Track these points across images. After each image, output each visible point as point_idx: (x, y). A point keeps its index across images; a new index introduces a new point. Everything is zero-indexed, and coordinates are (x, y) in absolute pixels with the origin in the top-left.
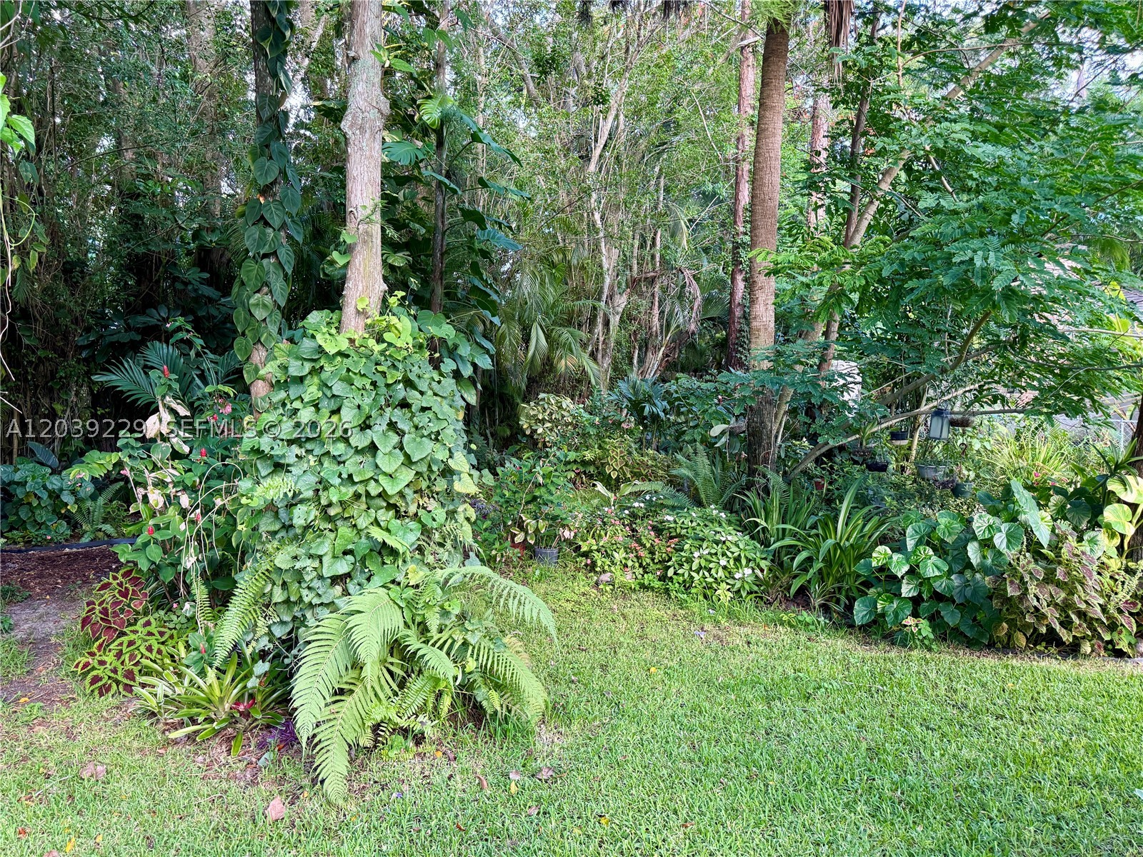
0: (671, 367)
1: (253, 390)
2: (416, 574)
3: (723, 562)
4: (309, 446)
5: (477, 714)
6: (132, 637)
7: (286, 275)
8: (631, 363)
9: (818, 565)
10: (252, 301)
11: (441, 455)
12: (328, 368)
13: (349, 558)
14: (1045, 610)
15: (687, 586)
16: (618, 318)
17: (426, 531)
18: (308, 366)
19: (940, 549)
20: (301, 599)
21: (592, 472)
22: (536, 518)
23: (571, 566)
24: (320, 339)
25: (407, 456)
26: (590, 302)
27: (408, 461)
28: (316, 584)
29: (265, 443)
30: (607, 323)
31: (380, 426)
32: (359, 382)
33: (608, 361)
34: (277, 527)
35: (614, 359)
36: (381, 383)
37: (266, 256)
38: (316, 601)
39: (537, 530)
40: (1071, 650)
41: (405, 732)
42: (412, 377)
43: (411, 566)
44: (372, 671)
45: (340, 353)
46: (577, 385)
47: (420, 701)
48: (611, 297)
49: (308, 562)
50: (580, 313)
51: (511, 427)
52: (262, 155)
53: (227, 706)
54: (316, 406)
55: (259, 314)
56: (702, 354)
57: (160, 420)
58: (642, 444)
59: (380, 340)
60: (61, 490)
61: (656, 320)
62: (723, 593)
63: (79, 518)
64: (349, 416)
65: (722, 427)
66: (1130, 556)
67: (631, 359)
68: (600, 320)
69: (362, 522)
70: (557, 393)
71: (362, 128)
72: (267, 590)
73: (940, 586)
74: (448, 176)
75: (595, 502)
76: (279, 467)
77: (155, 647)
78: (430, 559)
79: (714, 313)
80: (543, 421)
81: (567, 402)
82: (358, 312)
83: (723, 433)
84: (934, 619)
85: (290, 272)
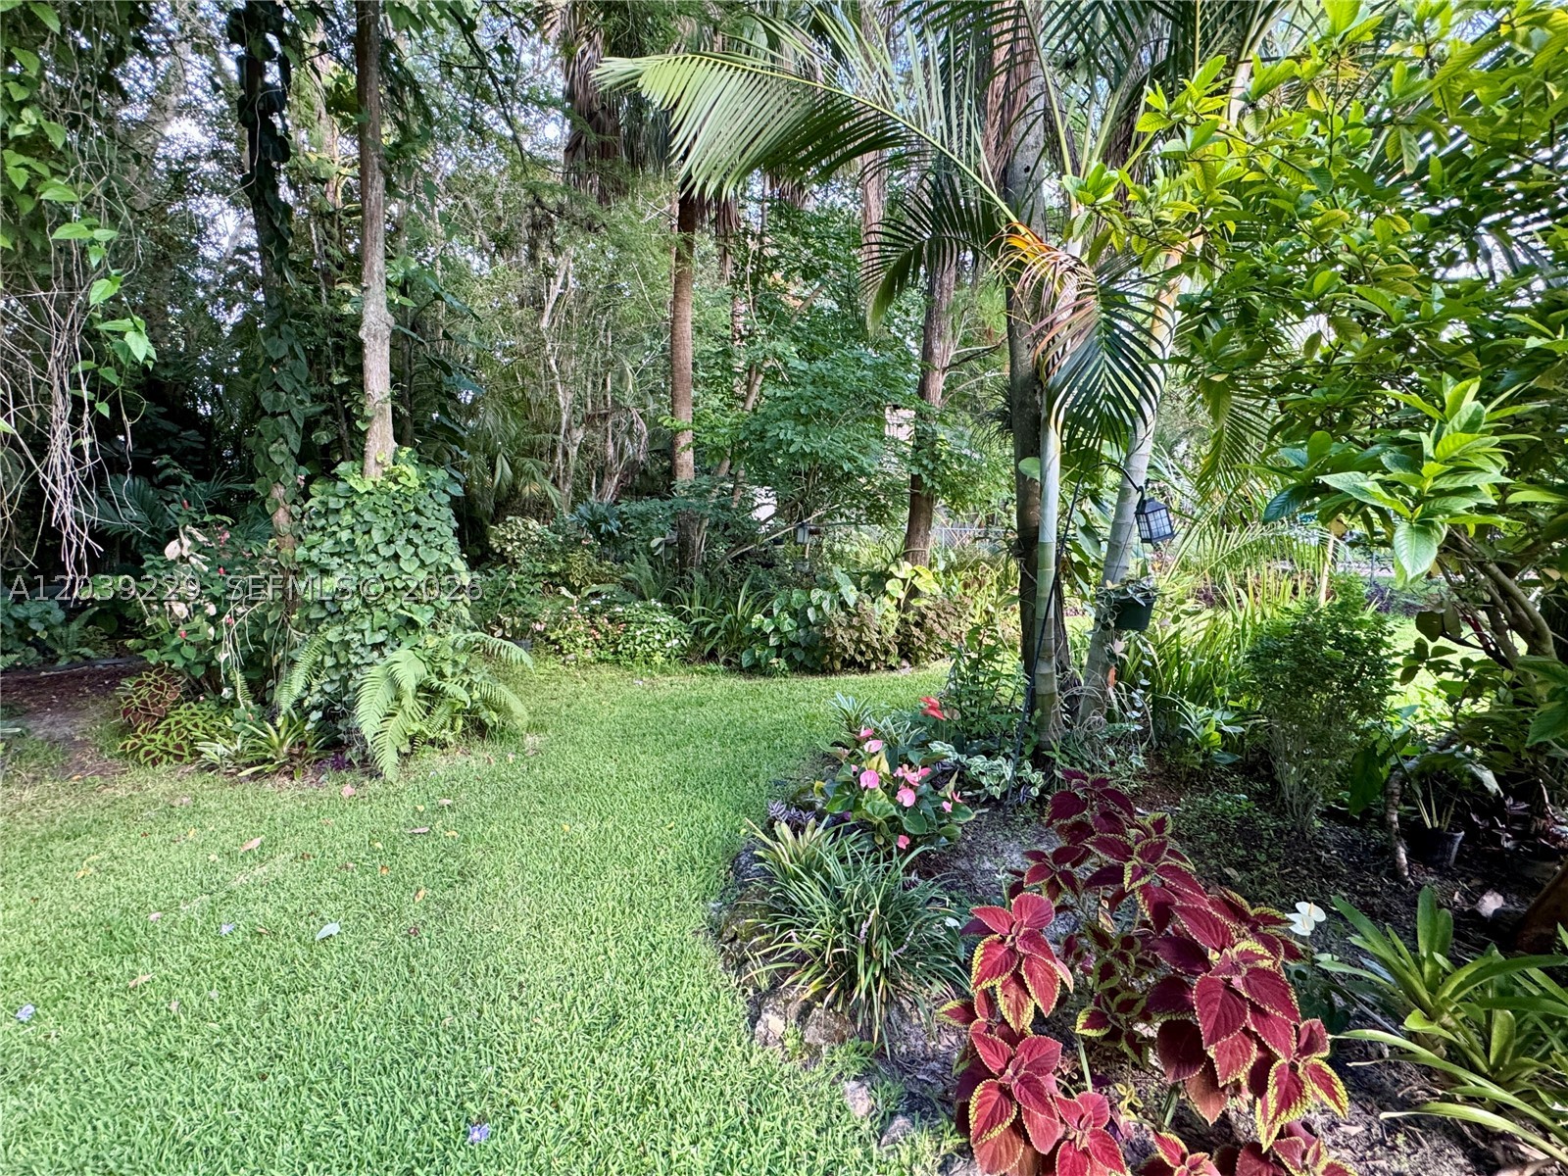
0: (626, 491)
1: (275, 519)
2: (432, 641)
3: (658, 637)
4: (347, 557)
5: (481, 729)
6: (178, 718)
7: (298, 428)
8: (590, 489)
9: (721, 633)
10: (271, 449)
11: (446, 559)
12: (358, 502)
13: (384, 632)
14: (847, 644)
15: (632, 656)
16: (576, 449)
17: (438, 614)
18: (343, 502)
19: (794, 614)
20: (349, 661)
21: (557, 581)
22: (511, 616)
23: (543, 652)
24: (351, 482)
25: (422, 561)
26: (550, 436)
27: (423, 565)
28: (360, 650)
29: (314, 555)
30: (566, 454)
31: (401, 542)
32: (383, 512)
33: (568, 487)
34: (324, 614)
35: (574, 484)
36: (399, 512)
37: (281, 414)
38: (360, 662)
39: (513, 626)
40: (864, 668)
41: (432, 742)
42: (421, 507)
43: (429, 636)
44: (408, 702)
45: (368, 493)
46: (541, 509)
47: (441, 721)
48: (568, 430)
49: (354, 635)
50: (541, 445)
51: (481, 547)
52: (272, 335)
53: (285, 749)
54: (352, 529)
55: (278, 460)
56: (653, 479)
57: (181, 545)
58: (601, 558)
59: (396, 482)
60: (28, 619)
61: (611, 451)
62: (658, 658)
63: (50, 644)
64: (377, 536)
65: (660, 539)
66: (904, 612)
67: (590, 485)
68: (559, 451)
69: (391, 607)
70: (523, 515)
71: (375, 337)
72: (320, 659)
73: (792, 637)
74: (413, 329)
75: (561, 603)
76: (325, 572)
77: (201, 724)
78: (442, 631)
79: (660, 445)
80: (511, 541)
81: (533, 523)
82: (377, 463)
83: (660, 544)
84: (790, 659)
85: (301, 426)
